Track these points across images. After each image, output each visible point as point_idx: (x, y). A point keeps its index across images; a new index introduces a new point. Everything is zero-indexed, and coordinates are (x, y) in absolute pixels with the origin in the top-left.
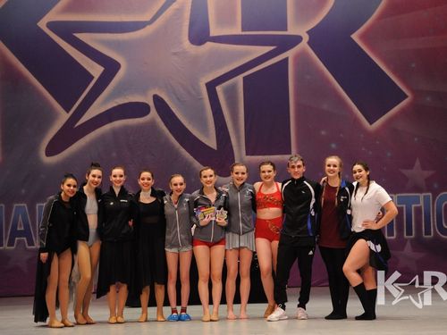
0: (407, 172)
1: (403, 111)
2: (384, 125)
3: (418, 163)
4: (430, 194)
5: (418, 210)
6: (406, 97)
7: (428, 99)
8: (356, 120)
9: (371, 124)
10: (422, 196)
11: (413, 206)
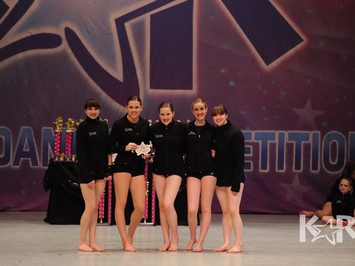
0: (298, 111)
1: (298, 54)
2: (280, 67)
3: (309, 103)
4: (319, 132)
5: (307, 146)
6: (301, 40)
7: (322, 44)
8: (254, 61)
9: (267, 65)
10: (311, 134)
11: (303, 142)
